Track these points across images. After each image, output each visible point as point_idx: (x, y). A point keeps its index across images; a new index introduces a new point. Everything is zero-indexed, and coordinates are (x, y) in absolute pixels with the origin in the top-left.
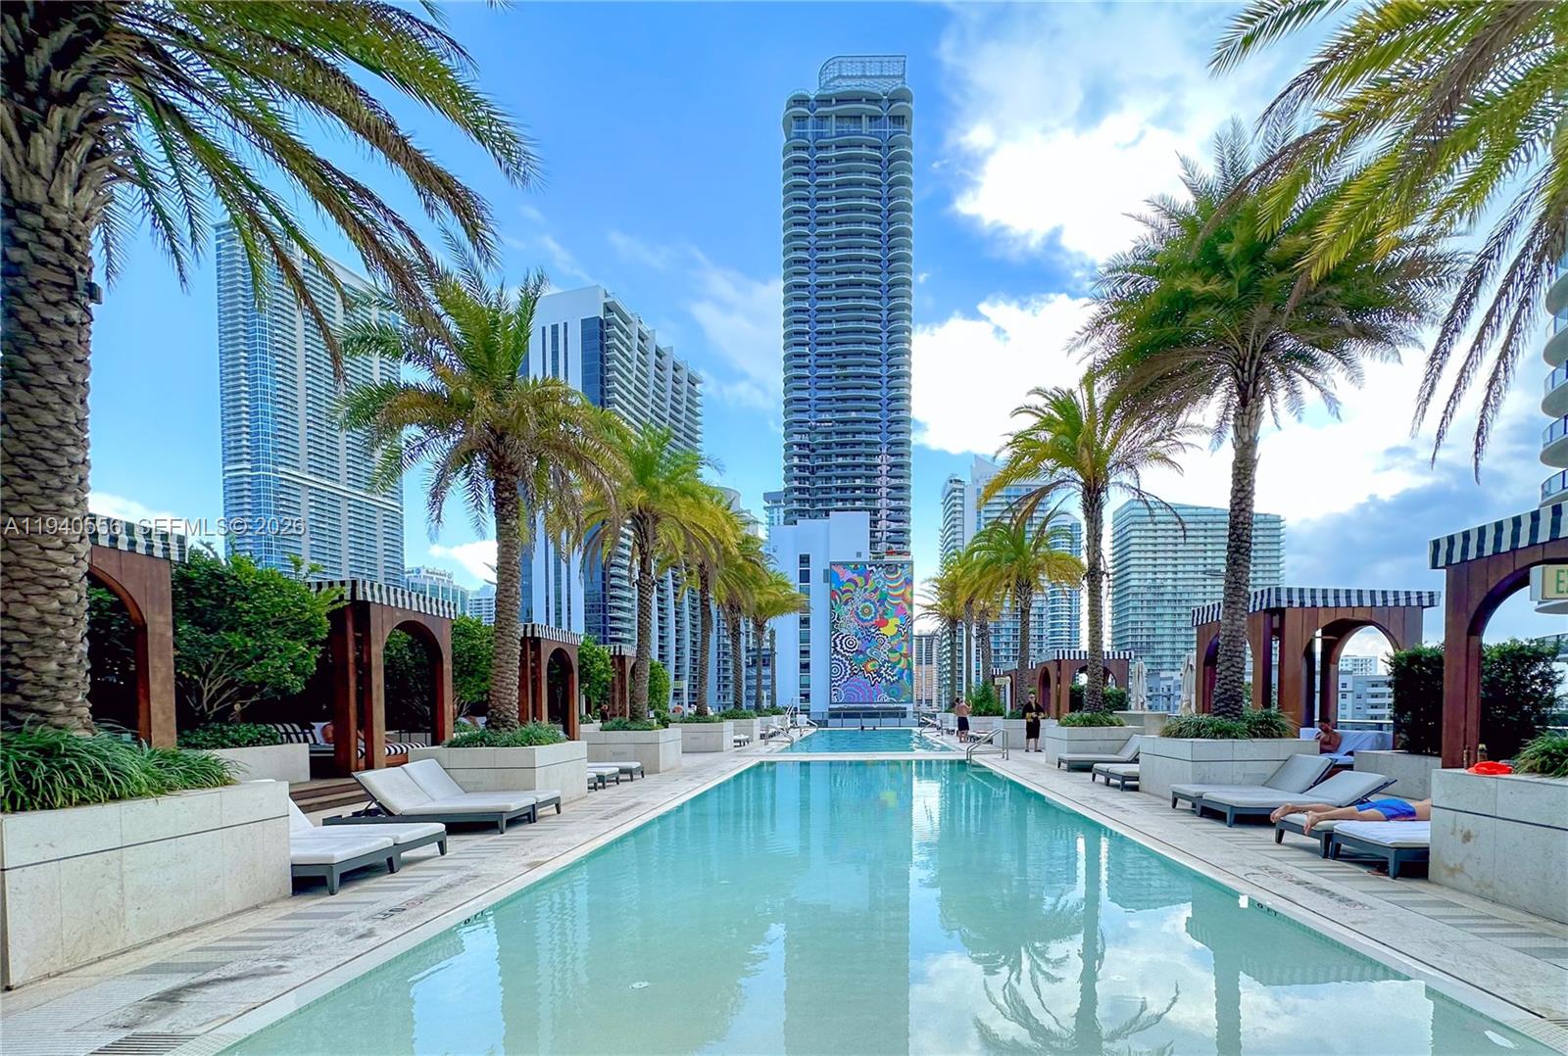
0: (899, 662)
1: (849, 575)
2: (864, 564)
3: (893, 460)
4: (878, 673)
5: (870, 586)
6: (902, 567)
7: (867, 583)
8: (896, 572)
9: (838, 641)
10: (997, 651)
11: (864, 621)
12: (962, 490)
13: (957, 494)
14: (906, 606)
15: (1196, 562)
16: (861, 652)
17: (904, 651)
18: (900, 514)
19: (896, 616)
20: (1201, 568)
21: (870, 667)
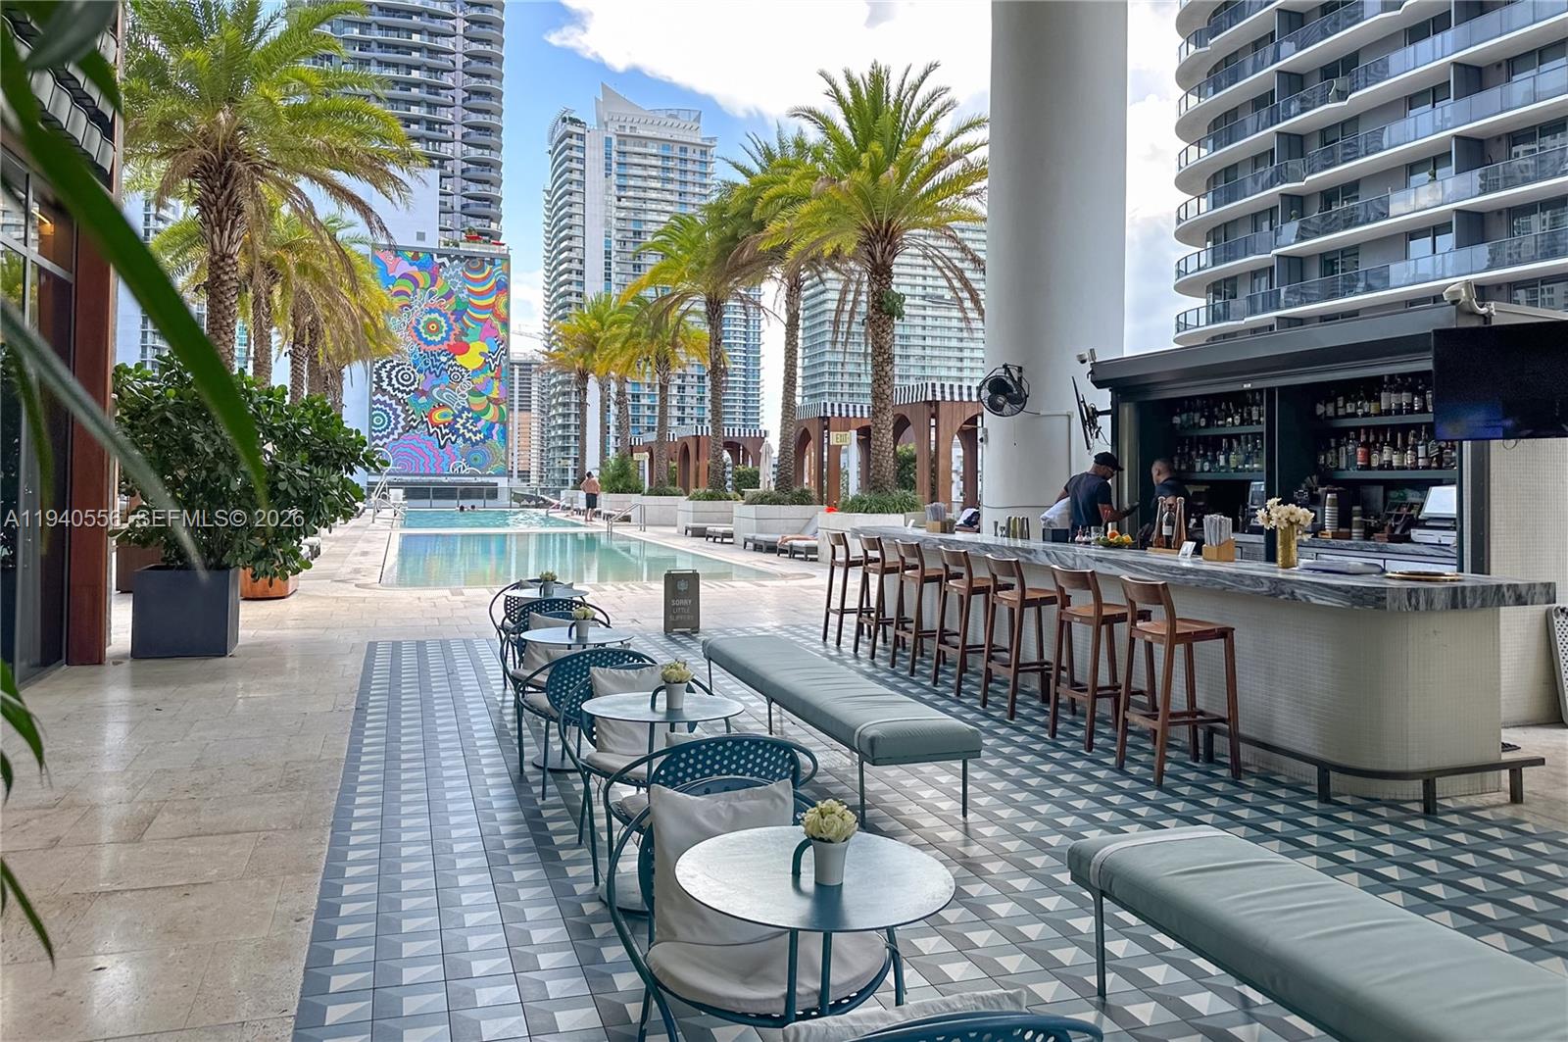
0: (486, 411)
1: (404, 267)
2: (430, 253)
3: (474, 82)
4: (451, 426)
5: (440, 289)
6: (492, 262)
7: (434, 282)
8: (481, 269)
9: (384, 375)
10: (635, 397)
11: (428, 343)
12: (581, 137)
13: (574, 141)
14: (497, 323)
15: (913, 281)
16: (423, 393)
17: (494, 395)
18: (485, 171)
19: (482, 339)
20: (919, 291)
21: (437, 417)
